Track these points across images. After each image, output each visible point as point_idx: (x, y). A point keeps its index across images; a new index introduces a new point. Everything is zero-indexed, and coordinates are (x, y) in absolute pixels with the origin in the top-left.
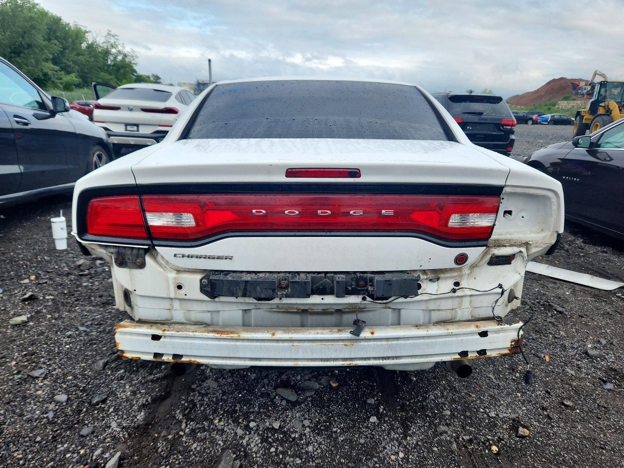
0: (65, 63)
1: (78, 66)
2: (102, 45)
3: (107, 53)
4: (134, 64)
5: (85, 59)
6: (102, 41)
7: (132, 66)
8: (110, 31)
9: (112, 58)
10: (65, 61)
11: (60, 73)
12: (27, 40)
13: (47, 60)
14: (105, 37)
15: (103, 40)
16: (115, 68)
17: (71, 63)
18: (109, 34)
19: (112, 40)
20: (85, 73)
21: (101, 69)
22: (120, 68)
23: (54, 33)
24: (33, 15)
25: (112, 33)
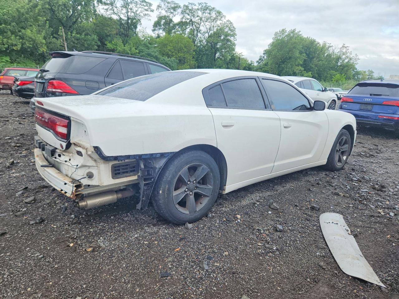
0: (310, 66)
1: (317, 67)
2: (337, 54)
3: (339, 58)
4: (356, 64)
5: (322, 63)
6: (337, 52)
7: (354, 66)
8: (344, 44)
9: (341, 61)
10: (311, 65)
11: (304, 72)
12: (290, 55)
13: (298, 65)
14: (341, 48)
15: (339, 50)
16: (341, 67)
17: (313, 66)
18: (343, 47)
19: (344, 50)
20: (321, 71)
21: (333, 68)
22: (344, 67)
23: (309, 49)
24: (296, 41)
25: (345, 46)
